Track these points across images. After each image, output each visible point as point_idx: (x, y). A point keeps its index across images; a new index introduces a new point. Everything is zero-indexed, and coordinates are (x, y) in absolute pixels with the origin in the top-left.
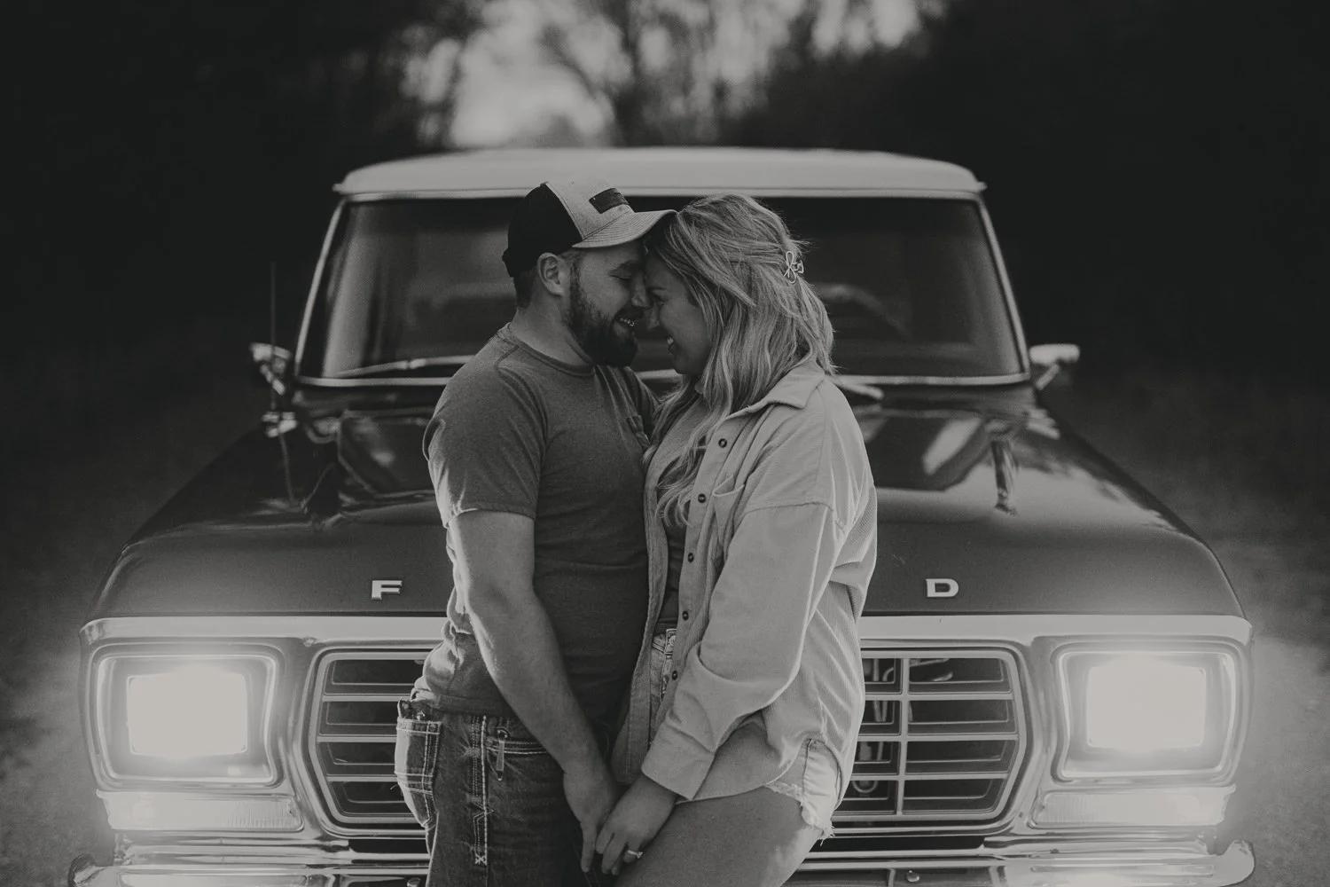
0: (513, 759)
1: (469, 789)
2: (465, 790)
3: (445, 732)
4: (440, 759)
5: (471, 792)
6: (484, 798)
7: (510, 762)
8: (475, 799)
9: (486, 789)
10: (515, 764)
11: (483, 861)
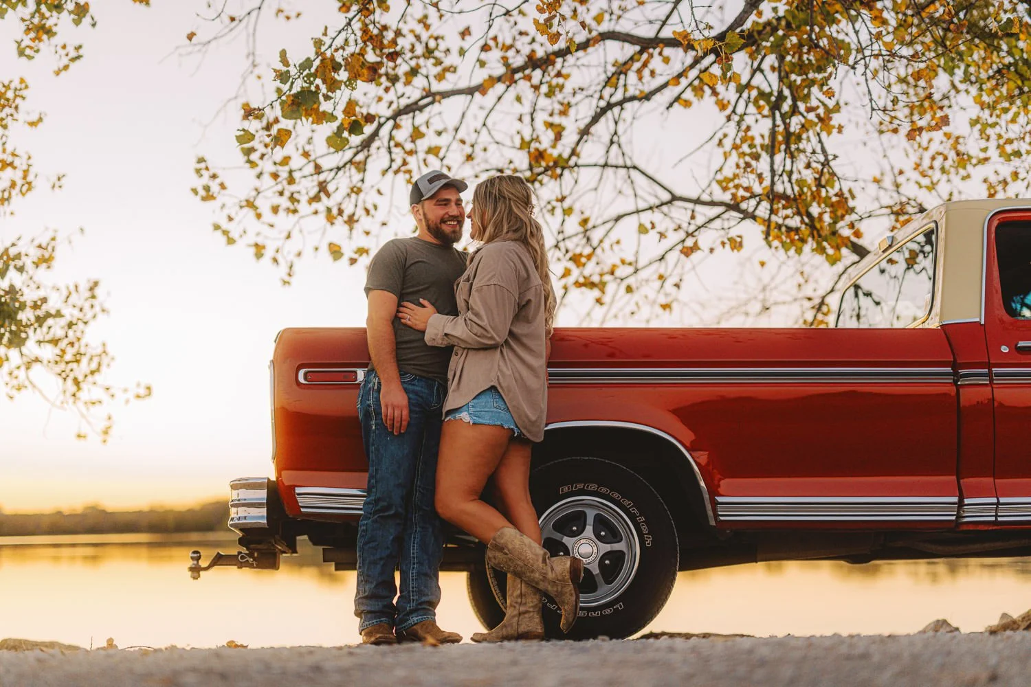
2: (367, 400)
6: (372, 401)
8: (369, 402)
9: (372, 397)
11: (374, 428)
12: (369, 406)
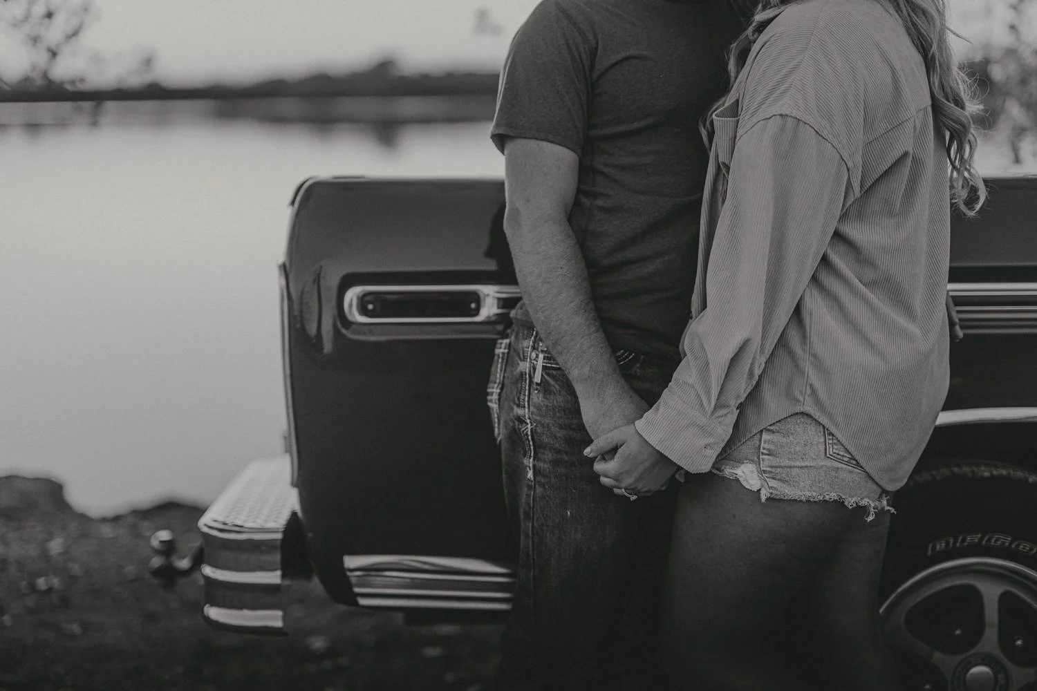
0: (551, 372)
1: (517, 402)
2: (515, 403)
3: (512, 349)
4: (506, 375)
5: (518, 406)
6: (527, 410)
7: (548, 374)
8: (520, 412)
9: (528, 402)
10: (553, 377)
11: (530, 475)
12: (521, 420)
